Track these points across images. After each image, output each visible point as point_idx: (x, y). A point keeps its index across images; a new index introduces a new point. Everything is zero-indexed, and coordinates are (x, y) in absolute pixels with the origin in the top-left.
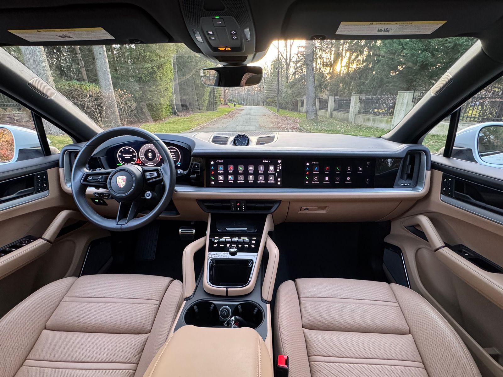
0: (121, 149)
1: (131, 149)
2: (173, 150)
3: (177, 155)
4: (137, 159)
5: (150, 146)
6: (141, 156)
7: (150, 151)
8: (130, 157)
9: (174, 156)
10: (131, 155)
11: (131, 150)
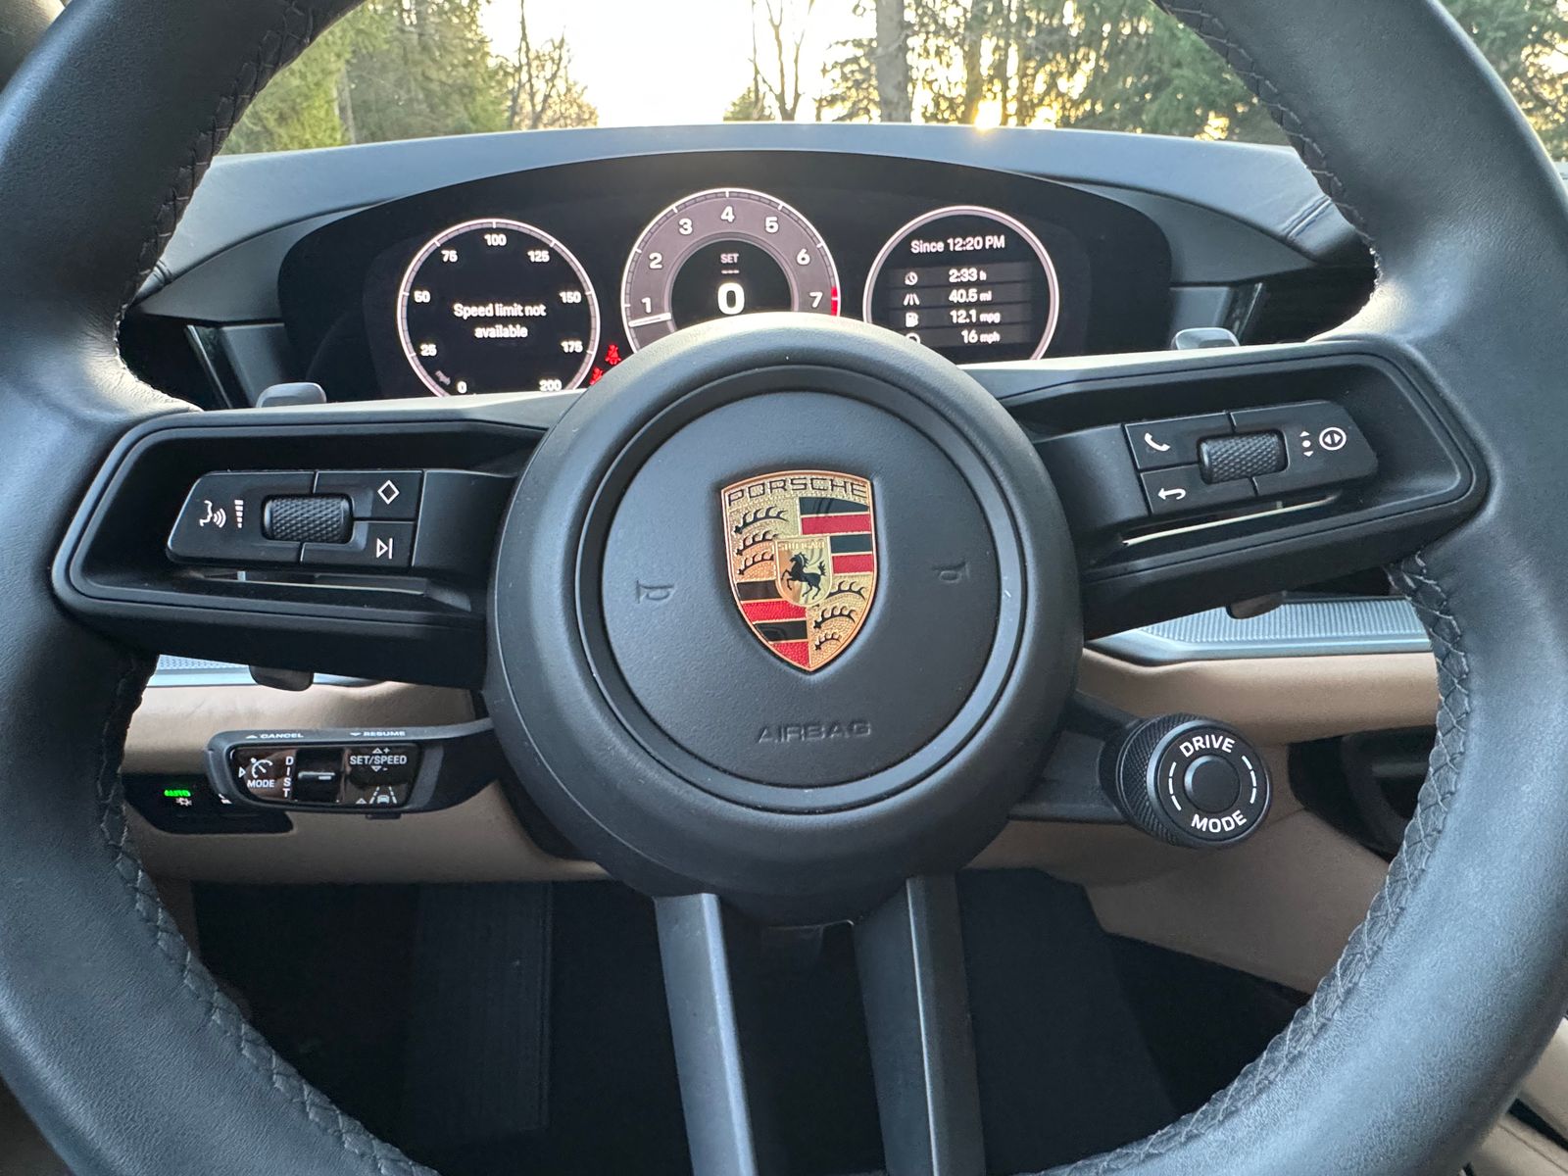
0: (436, 241)
1: (541, 245)
2: (973, 243)
3: (1017, 292)
4: (592, 352)
5: (728, 214)
6: (638, 311)
7: (726, 258)
8: (522, 332)
9: (987, 296)
10: (539, 310)
11: (540, 256)
